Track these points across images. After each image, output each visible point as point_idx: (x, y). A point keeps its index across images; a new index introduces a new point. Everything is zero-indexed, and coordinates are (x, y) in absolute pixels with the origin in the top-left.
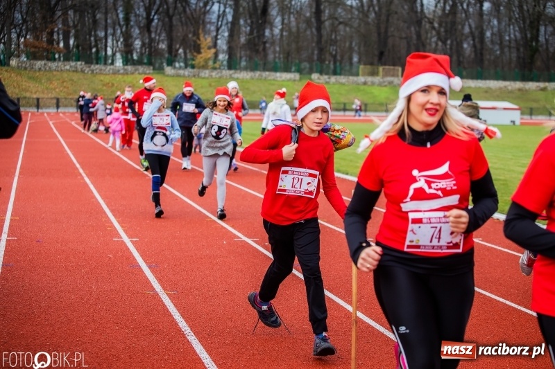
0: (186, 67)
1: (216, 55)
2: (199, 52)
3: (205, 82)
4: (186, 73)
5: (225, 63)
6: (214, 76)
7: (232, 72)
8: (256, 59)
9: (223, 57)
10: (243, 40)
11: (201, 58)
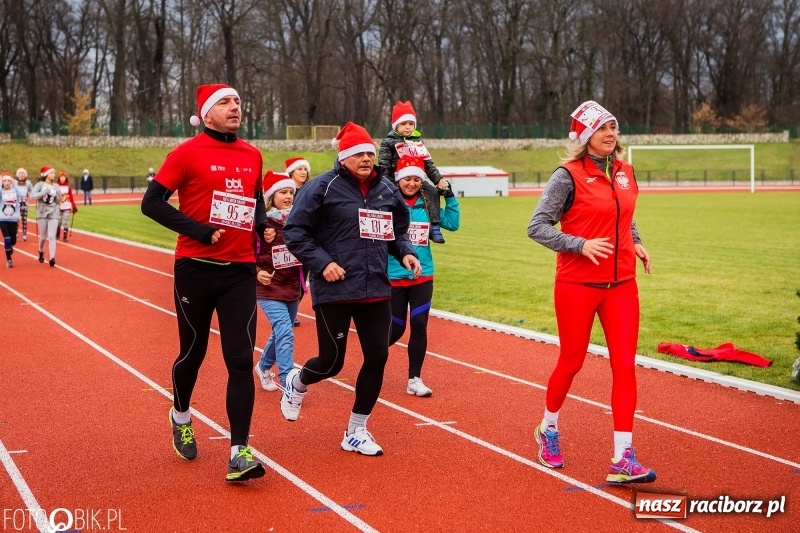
0: (55, 134)
1: (95, 116)
2: (73, 114)
3: (82, 154)
4: (58, 142)
5: (107, 127)
6: (95, 145)
7: (118, 138)
8: (150, 121)
9: (104, 119)
10: (129, 97)
11: (77, 120)
